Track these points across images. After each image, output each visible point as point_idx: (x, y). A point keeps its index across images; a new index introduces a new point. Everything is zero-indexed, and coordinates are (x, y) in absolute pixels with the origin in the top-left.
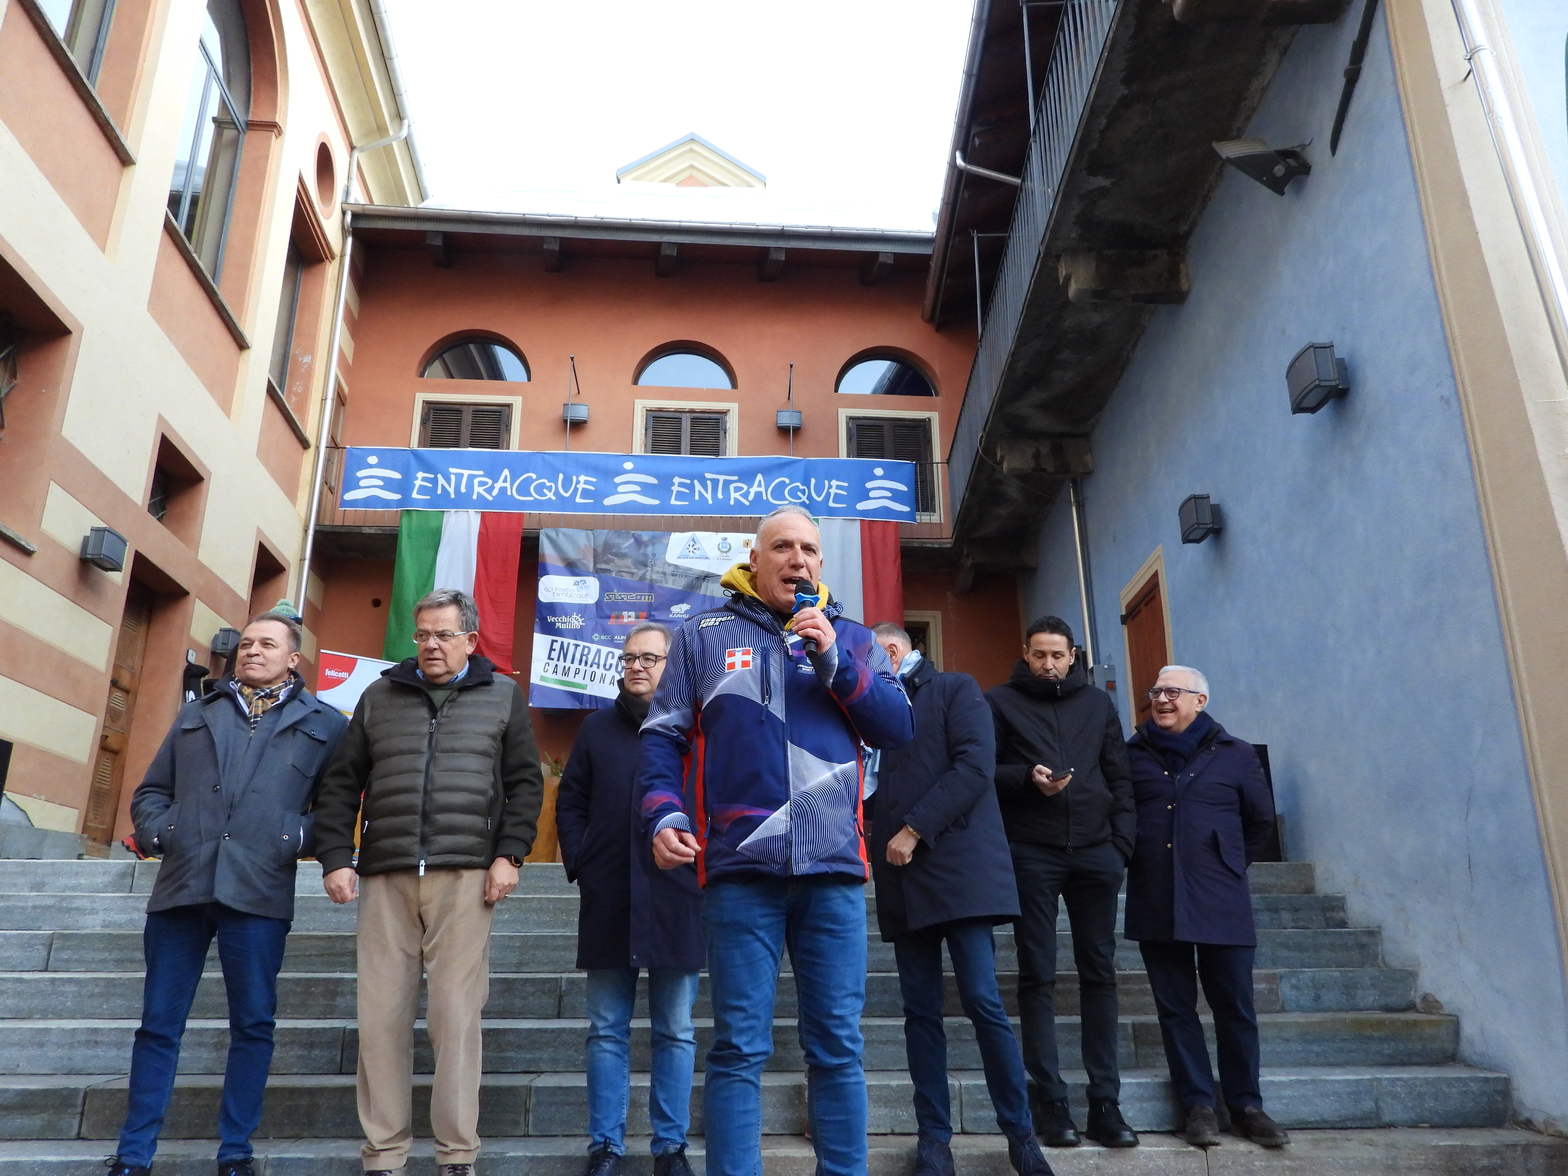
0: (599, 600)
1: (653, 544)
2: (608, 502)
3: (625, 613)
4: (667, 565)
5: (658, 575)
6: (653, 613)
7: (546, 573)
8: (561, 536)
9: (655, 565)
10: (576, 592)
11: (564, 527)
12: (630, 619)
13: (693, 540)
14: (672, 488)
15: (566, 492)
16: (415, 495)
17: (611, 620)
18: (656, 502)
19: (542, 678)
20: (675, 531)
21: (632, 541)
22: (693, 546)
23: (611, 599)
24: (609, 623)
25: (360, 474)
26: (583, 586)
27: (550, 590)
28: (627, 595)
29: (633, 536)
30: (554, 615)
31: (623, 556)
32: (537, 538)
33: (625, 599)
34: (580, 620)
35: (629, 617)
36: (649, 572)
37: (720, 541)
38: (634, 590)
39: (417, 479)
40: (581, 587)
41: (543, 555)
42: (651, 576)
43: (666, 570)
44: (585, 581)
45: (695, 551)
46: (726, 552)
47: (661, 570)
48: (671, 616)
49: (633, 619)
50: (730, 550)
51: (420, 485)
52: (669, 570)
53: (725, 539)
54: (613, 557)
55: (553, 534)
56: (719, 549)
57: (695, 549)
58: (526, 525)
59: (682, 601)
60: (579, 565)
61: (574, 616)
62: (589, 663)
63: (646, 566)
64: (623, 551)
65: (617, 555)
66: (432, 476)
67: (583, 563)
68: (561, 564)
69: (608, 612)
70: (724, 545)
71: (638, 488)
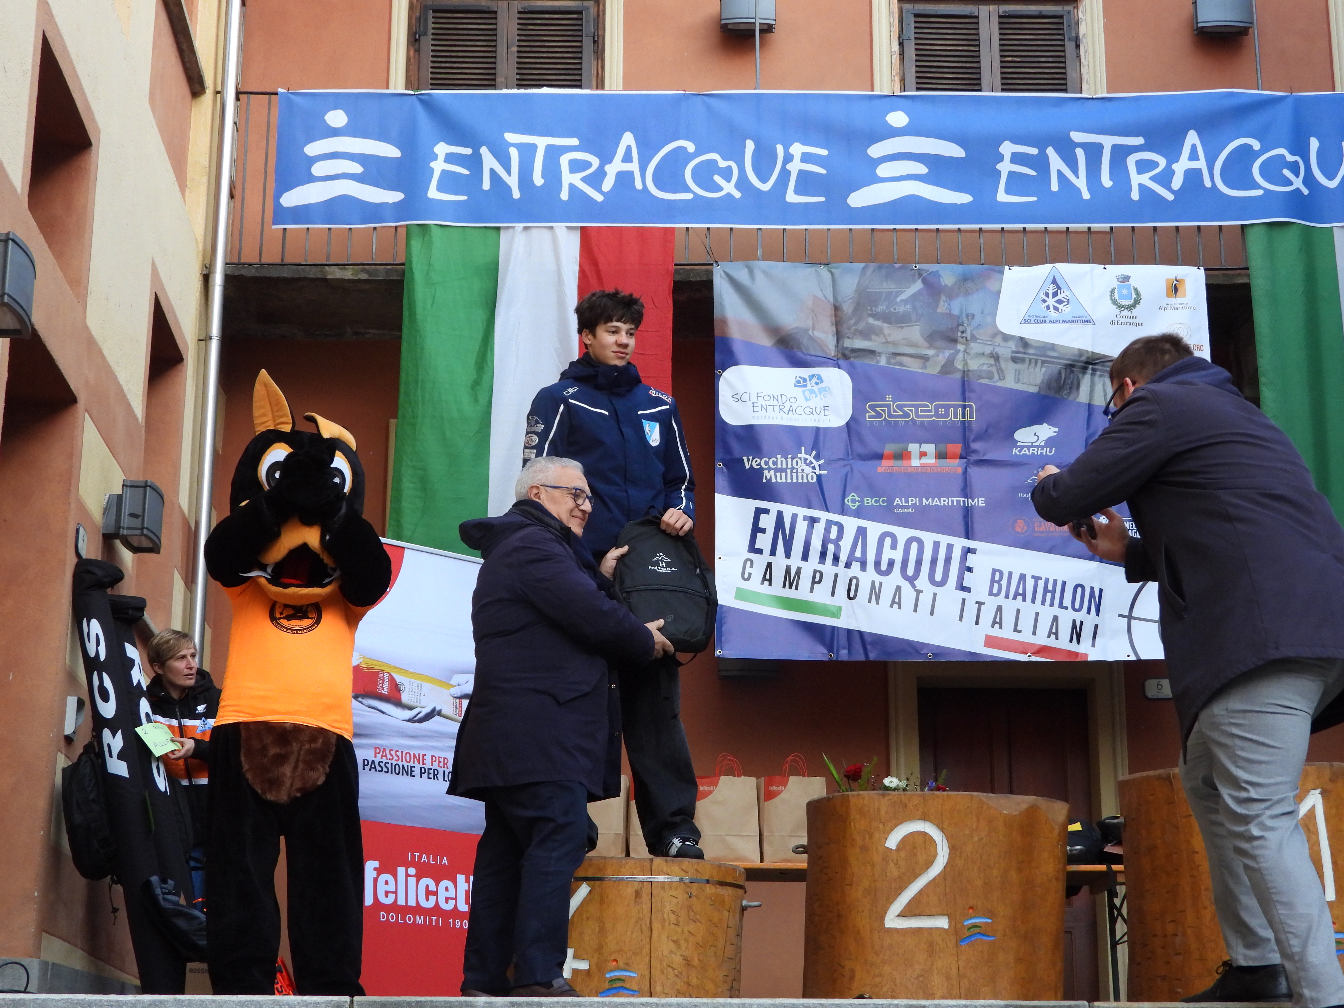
0: (853, 418)
1: (967, 293)
2: (858, 199)
3: (913, 448)
4: (998, 340)
5: (983, 360)
6: (975, 446)
7: (731, 361)
8: (759, 276)
9: (974, 338)
10: (801, 401)
11: (764, 259)
12: (925, 460)
13: (1054, 282)
14: (999, 166)
15: (764, 180)
16: (433, 193)
17: (885, 463)
18: (964, 198)
19: (740, 594)
20: (1011, 264)
21: (918, 285)
22: (1055, 295)
23: (881, 416)
24: (879, 470)
25: (312, 149)
26: (816, 388)
27: (746, 397)
28: (917, 407)
29: (920, 275)
30: (757, 451)
31: (901, 320)
32: (709, 284)
33: (913, 415)
34: (816, 464)
35: (923, 454)
36: (960, 356)
37: (1115, 283)
38: (933, 396)
39: (435, 157)
40: (812, 391)
41: (724, 322)
42: (966, 364)
43: (998, 350)
44: (820, 378)
45: (1060, 307)
46: (1130, 308)
47: (988, 350)
48: (1015, 451)
49: (930, 460)
50: (1137, 302)
51: (444, 172)
52: (1005, 350)
53: (1126, 279)
54: (878, 323)
55: (741, 274)
56: (1114, 302)
57: (1060, 302)
58: (682, 256)
59: (1037, 419)
60: (805, 341)
61: (803, 455)
62: (843, 558)
63: (955, 341)
64: (901, 309)
65: (887, 318)
66: (468, 151)
67: (812, 338)
68: (766, 341)
69: (874, 445)
70: (1125, 292)
71: (922, 169)
